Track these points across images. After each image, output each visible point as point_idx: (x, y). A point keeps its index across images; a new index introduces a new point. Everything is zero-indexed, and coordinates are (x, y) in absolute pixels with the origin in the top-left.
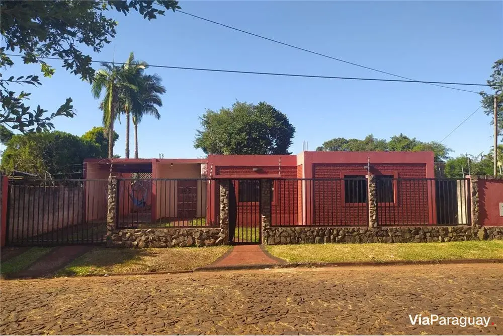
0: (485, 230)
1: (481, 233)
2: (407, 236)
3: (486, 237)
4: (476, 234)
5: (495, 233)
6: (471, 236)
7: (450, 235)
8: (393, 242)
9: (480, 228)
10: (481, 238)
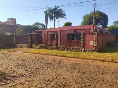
0: (84, 49)
1: (83, 50)
2: (63, 49)
3: (84, 51)
4: (81, 50)
5: (88, 50)
6: (80, 50)
7: (74, 50)
8: (60, 50)
9: (83, 48)
10: (83, 51)
